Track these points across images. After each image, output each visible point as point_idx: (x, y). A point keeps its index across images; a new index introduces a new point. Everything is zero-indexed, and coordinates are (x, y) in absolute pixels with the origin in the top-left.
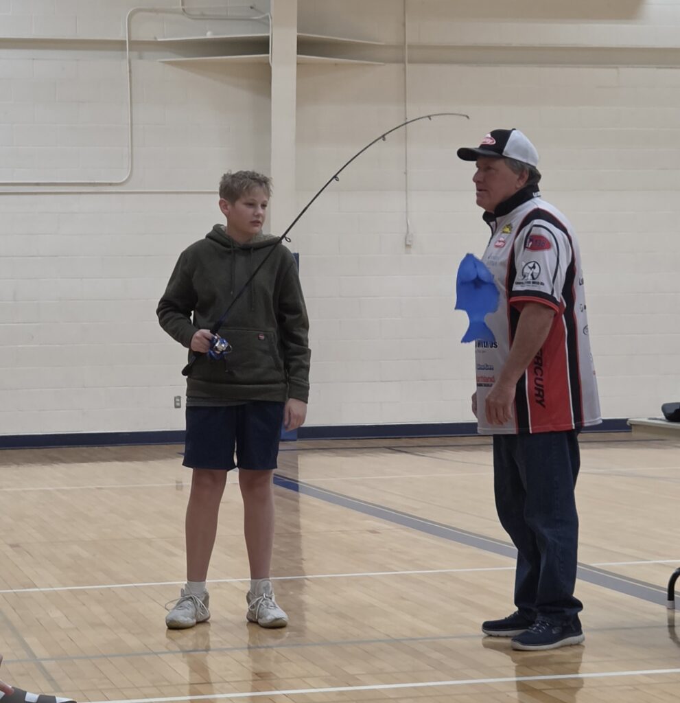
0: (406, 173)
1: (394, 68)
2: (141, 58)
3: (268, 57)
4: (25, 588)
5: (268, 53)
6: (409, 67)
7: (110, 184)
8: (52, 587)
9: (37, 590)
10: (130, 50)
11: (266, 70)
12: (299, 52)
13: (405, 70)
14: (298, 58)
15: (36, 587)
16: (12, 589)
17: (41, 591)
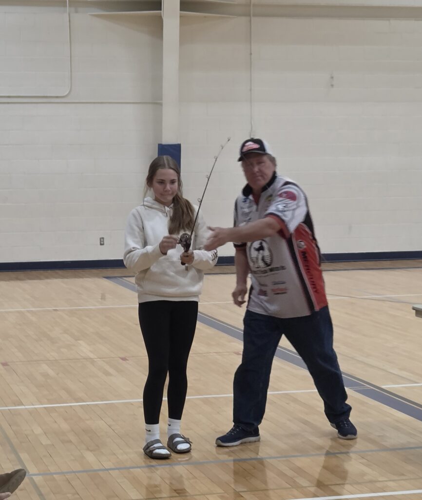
0: (251, 90)
1: (243, 20)
2: (76, 12)
3: (161, 13)
4: (15, 406)
5: (161, 10)
6: (253, 19)
7: (57, 97)
8: (33, 405)
9: (23, 407)
10: (70, 6)
11: (160, 20)
12: (181, 9)
13: (250, 21)
14: (180, 13)
15: (22, 404)
16: (7, 406)
17: (26, 408)
